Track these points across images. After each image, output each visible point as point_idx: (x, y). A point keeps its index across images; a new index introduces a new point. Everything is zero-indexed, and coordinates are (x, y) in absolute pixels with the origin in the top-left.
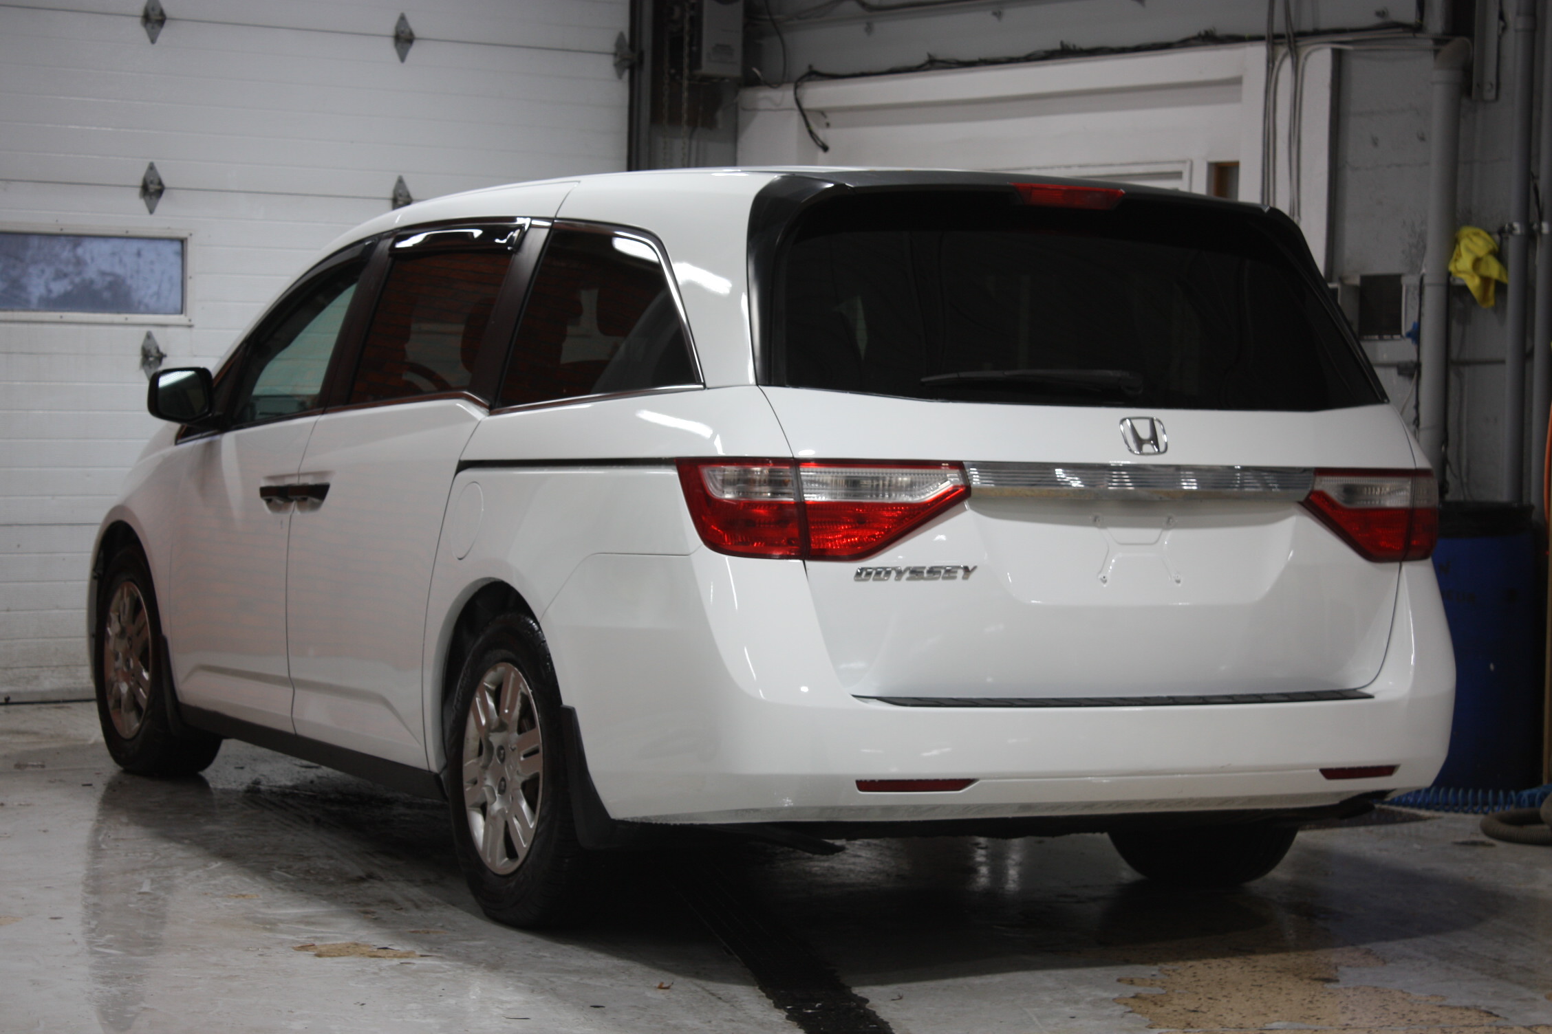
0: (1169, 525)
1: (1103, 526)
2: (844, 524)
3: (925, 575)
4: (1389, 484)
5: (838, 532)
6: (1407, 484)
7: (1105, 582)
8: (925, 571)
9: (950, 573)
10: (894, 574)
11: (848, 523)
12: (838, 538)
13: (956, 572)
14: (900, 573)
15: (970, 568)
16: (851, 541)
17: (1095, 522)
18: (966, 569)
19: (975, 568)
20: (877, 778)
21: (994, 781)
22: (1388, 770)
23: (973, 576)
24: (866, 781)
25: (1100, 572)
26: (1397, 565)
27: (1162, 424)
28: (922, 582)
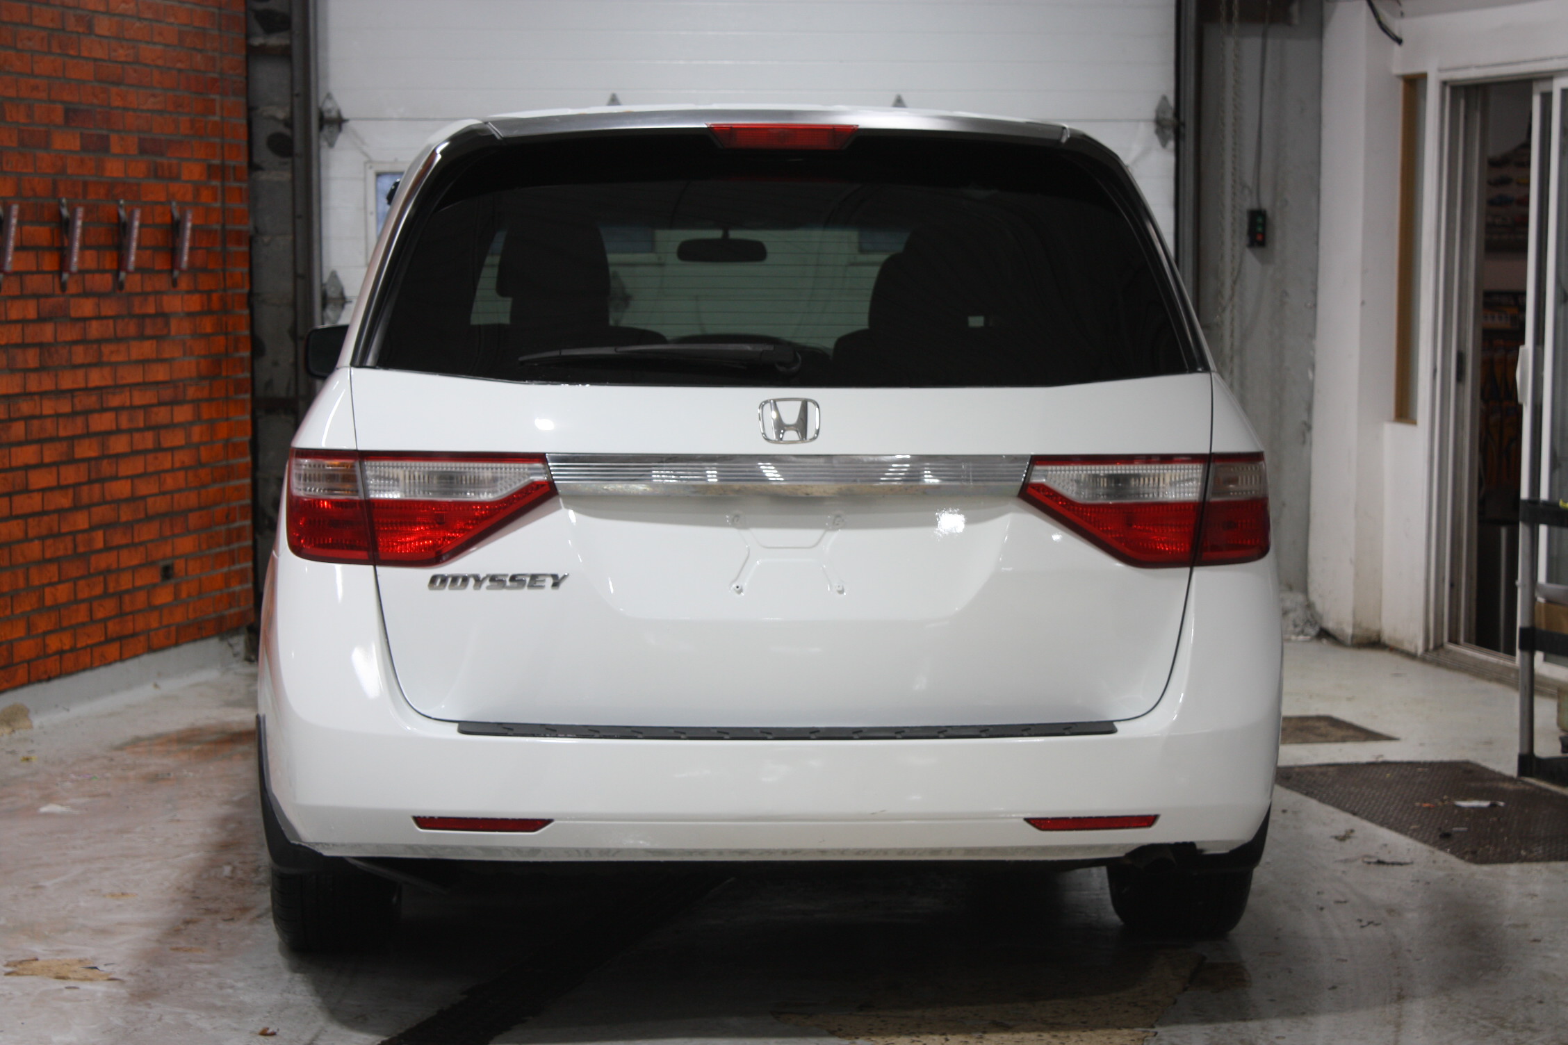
0: (837, 525)
1: (745, 526)
2: (419, 524)
3: (508, 583)
4: (1170, 473)
5: (410, 534)
6: (1196, 471)
7: (741, 591)
8: (508, 579)
9: (535, 580)
10: (472, 582)
11: (424, 524)
12: (411, 541)
13: (544, 581)
14: (478, 581)
15: (560, 576)
16: (424, 544)
17: (737, 522)
18: (554, 576)
19: (564, 577)
20: (436, 815)
21: (571, 822)
22: (1148, 821)
23: (563, 585)
24: (425, 818)
25: (734, 581)
26: (1187, 570)
27: (818, 407)
28: (504, 592)
